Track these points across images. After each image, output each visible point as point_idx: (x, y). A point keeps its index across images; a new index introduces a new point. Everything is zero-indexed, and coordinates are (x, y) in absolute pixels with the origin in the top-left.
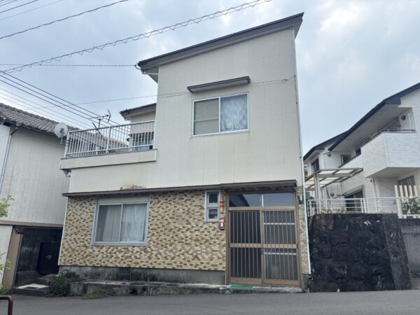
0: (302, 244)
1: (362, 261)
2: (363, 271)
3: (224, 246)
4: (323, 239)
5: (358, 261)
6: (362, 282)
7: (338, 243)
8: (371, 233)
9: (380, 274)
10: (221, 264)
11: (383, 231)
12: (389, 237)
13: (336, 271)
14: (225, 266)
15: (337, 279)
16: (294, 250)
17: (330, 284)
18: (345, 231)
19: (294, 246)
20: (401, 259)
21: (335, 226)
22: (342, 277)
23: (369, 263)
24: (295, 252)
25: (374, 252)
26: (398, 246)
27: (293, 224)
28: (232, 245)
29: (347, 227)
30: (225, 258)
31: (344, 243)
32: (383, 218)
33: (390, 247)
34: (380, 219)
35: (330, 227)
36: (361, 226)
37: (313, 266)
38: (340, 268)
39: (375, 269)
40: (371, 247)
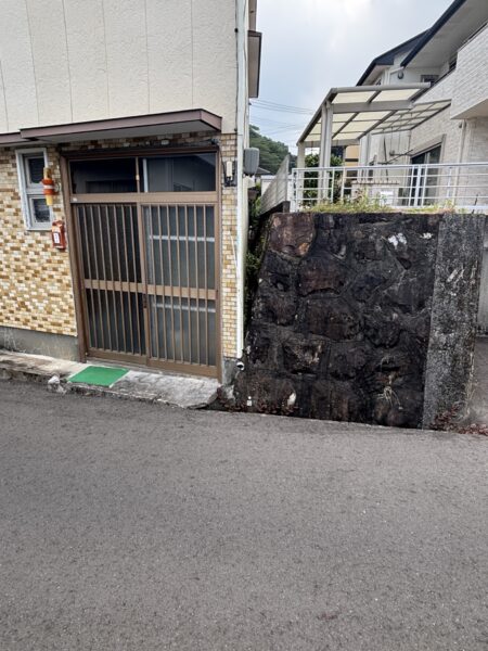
0: (225, 291)
1: (360, 337)
2: (358, 359)
3: (68, 285)
4: (280, 279)
5: (349, 337)
6: (347, 384)
7: (314, 291)
8: (400, 267)
9: (396, 369)
10: (67, 322)
11: (433, 262)
12: (444, 280)
13: (295, 357)
14: (75, 327)
15: (295, 372)
16: (211, 303)
17: (278, 381)
18: (336, 260)
19: (212, 296)
20: (457, 340)
21: (315, 247)
22: (306, 370)
23: (377, 342)
24: (214, 307)
25: (395, 315)
26: (460, 304)
27: (211, 240)
28: (89, 284)
29: (344, 249)
30: (73, 312)
31: (326, 290)
32: (443, 228)
33: (437, 308)
34: (434, 230)
35: (303, 249)
36: (379, 248)
37: (248, 340)
38: (306, 349)
39: (386, 357)
40: (391, 303)
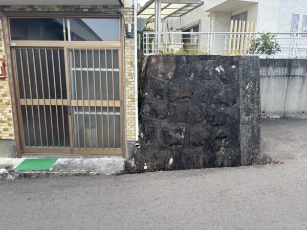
0: (128, 101)
1: (205, 122)
2: (205, 134)
3: (8, 104)
4: (158, 92)
5: (199, 122)
6: (201, 148)
7: (178, 98)
8: (222, 83)
9: (225, 137)
10: (6, 130)
11: (238, 80)
12: (244, 89)
13: (171, 136)
14: (13, 132)
15: (171, 145)
16: (117, 109)
17: (162, 151)
18: (189, 81)
19: (117, 104)
20: (253, 119)
21: (177, 73)
22: (178, 143)
23: (214, 123)
24: (119, 111)
25: (222, 109)
26: (252, 101)
27: (116, 70)
28: (23, 102)
29: (192, 76)
30: (12, 122)
31: (183, 98)
32: (241, 63)
33: (242, 104)
34: (237, 64)
35: (170, 75)
36: (211, 73)
37: (142, 130)
38: (176, 131)
39: (220, 131)
40: (219, 102)
